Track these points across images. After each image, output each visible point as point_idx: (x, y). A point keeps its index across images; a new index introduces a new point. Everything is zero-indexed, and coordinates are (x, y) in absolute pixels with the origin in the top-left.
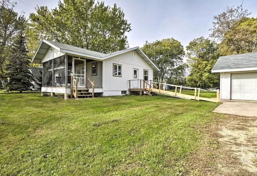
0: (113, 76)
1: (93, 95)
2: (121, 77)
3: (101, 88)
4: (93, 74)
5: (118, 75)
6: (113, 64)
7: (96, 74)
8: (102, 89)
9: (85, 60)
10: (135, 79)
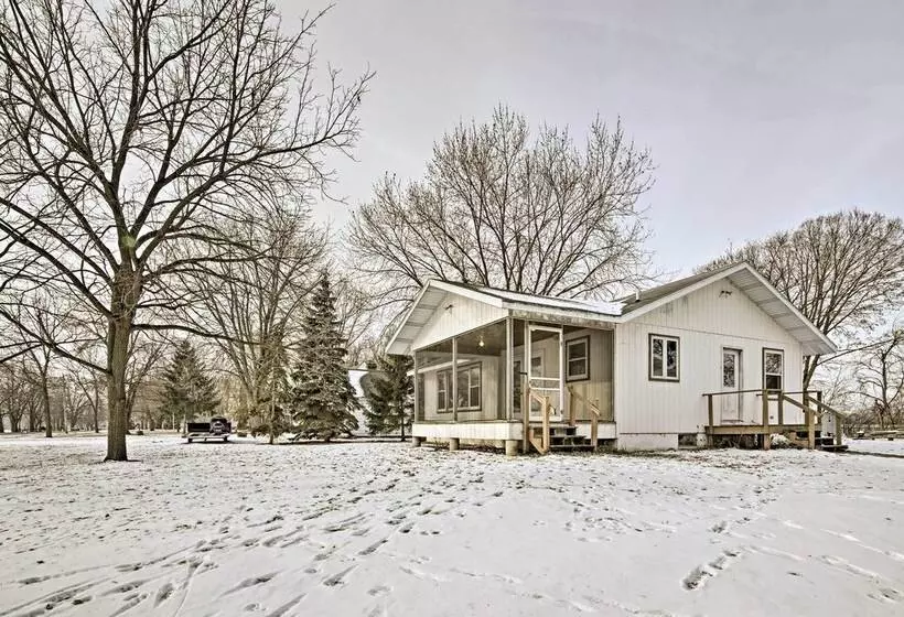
0: (650, 379)
1: (594, 443)
2: (678, 381)
3: (609, 422)
4: (570, 378)
5: (665, 376)
6: (650, 335)
7: (585, 376)
8: (614, 426)
9: (560, 331)
10: (731, 389)
